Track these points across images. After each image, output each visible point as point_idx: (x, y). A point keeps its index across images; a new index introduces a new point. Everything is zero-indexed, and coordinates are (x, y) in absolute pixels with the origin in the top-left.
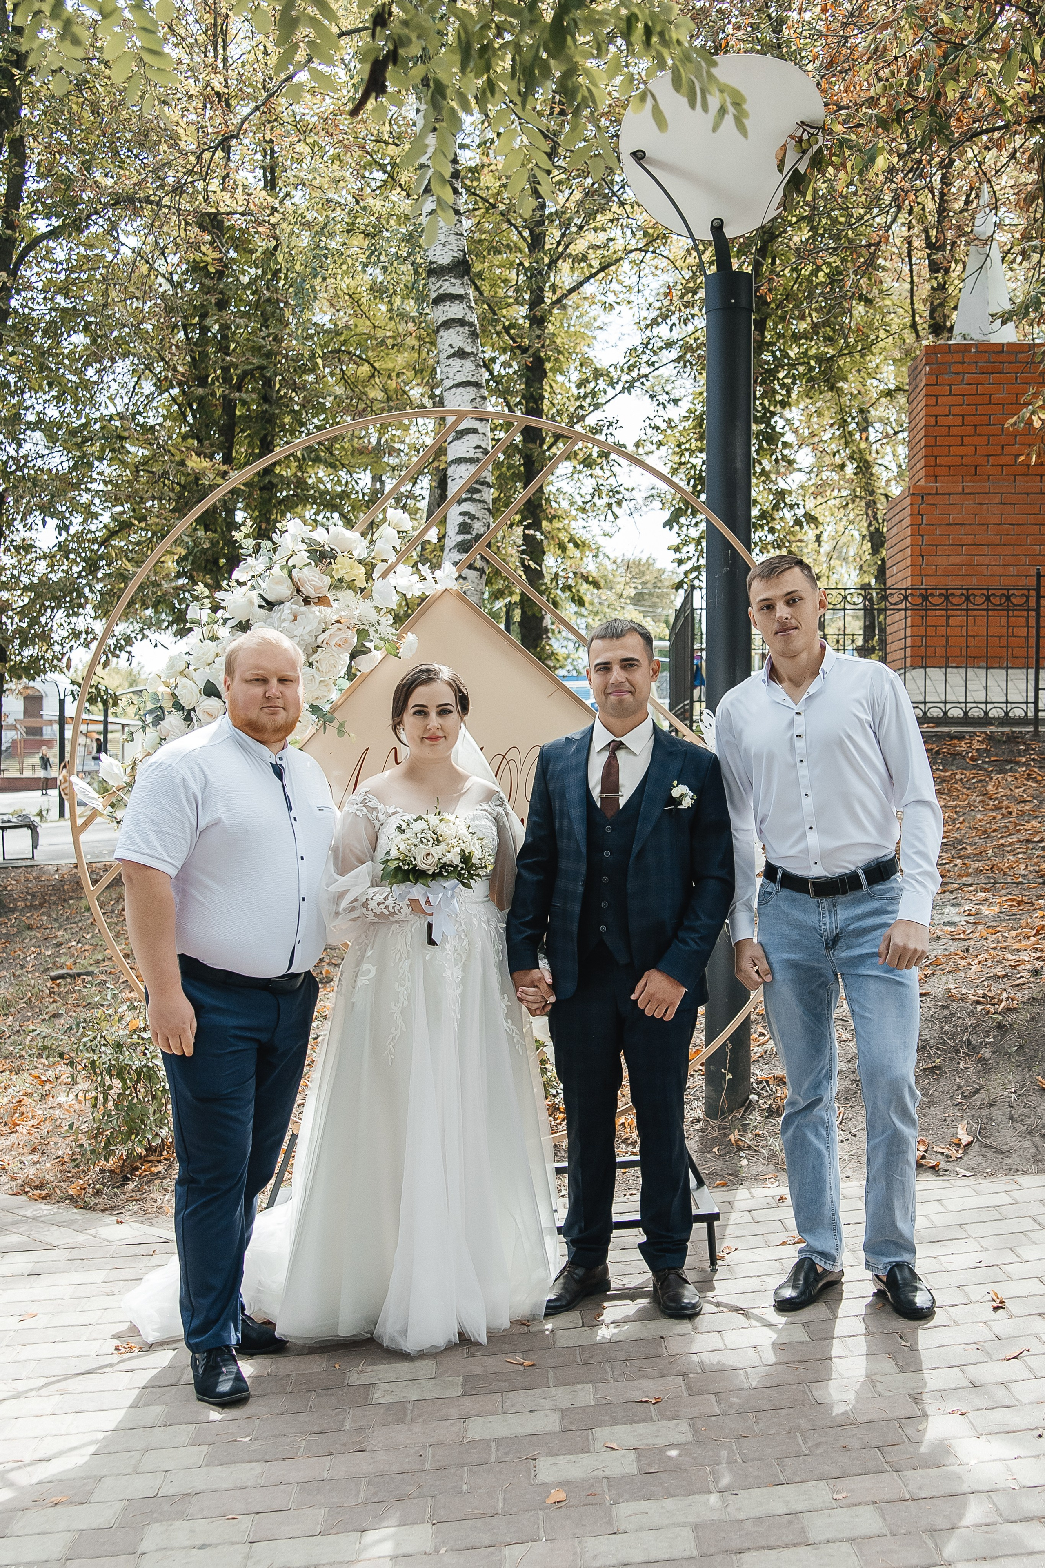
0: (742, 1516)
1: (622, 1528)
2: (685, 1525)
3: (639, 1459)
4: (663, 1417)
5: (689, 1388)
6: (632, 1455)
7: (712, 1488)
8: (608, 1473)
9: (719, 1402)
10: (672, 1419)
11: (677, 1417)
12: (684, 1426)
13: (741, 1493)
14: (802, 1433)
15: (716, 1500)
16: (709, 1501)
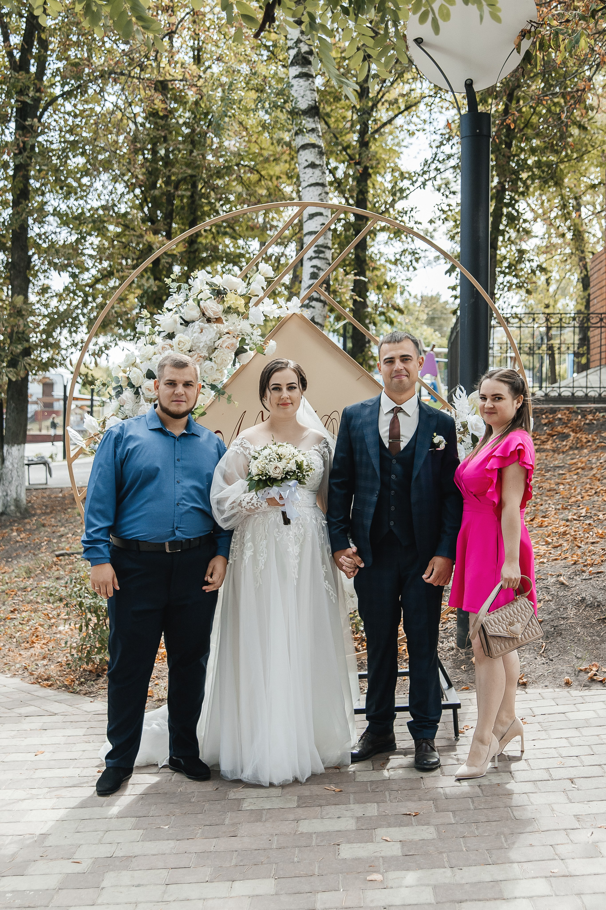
0: (463, 881)
1: (389, 885)
2: (428, 885)
3: (403, 847)
4: (419, 824)
5: (436, 807)
6: (398, 845)
7: (446, 865)
8: (383, 854)
9: (454, 817)
10: (425, 825)
11: (428, 824)
12: (432, 829)
13: (464, 869)
14: (505, 836)
15: (448, 872)
16: (444, 872)
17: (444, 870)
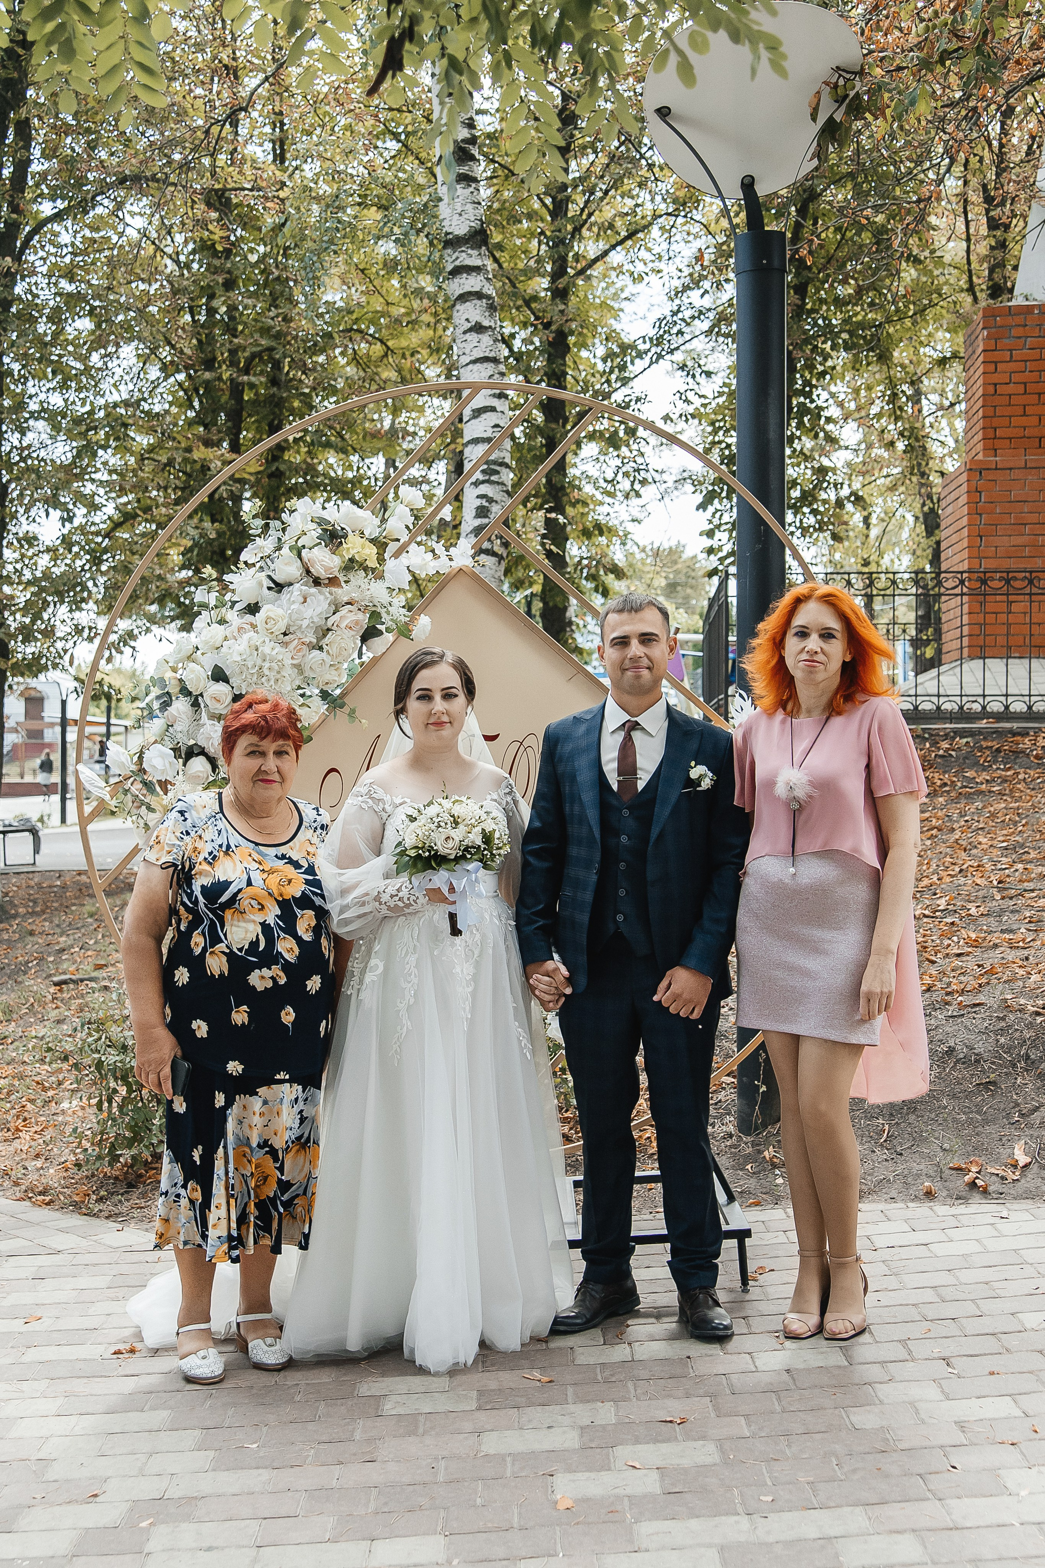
0: (771, 1539)
1: (643, 1546)
2: (710, 1546)
3: (662, 1477)
4: (688, 1437)
5: (716, 1408)
6: (655, 1475)
7: (740, 1509)
8: (629, 1491)
9: (749, 1425)
10: (699, 1439)
11: (703, 1438)
12: (711, 1447)
13: (771, 1516)
14: (837, 1458)
15: (744, 1522)
16: (737, 1522)
17: (736, 1518)
